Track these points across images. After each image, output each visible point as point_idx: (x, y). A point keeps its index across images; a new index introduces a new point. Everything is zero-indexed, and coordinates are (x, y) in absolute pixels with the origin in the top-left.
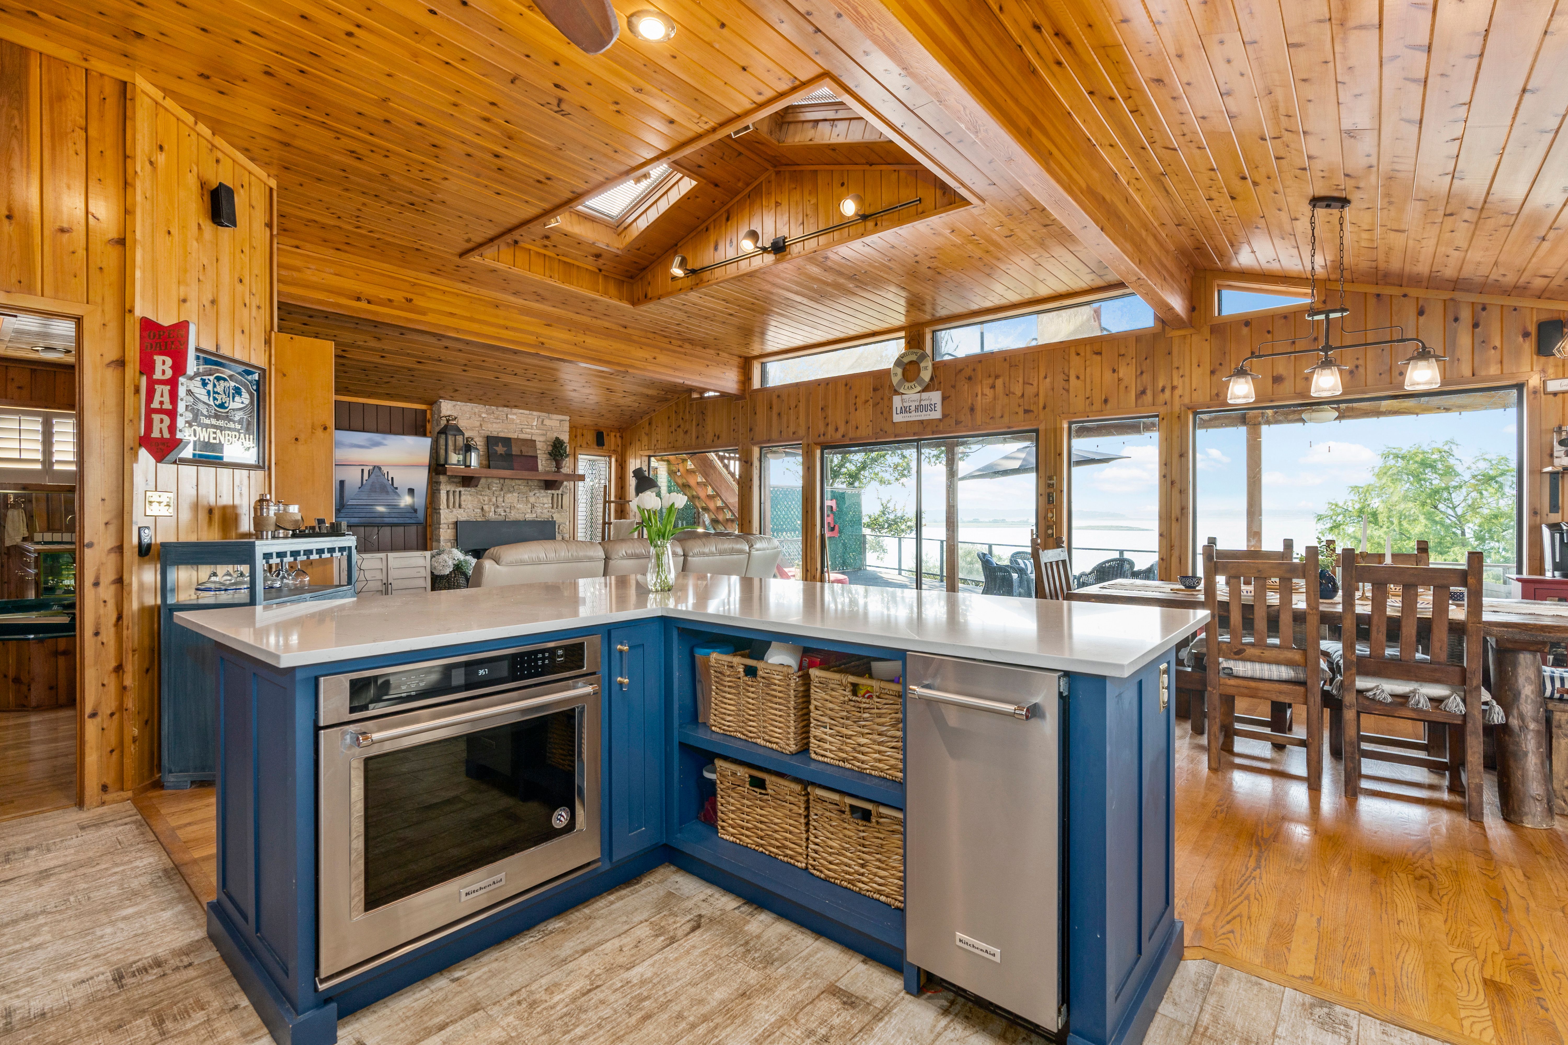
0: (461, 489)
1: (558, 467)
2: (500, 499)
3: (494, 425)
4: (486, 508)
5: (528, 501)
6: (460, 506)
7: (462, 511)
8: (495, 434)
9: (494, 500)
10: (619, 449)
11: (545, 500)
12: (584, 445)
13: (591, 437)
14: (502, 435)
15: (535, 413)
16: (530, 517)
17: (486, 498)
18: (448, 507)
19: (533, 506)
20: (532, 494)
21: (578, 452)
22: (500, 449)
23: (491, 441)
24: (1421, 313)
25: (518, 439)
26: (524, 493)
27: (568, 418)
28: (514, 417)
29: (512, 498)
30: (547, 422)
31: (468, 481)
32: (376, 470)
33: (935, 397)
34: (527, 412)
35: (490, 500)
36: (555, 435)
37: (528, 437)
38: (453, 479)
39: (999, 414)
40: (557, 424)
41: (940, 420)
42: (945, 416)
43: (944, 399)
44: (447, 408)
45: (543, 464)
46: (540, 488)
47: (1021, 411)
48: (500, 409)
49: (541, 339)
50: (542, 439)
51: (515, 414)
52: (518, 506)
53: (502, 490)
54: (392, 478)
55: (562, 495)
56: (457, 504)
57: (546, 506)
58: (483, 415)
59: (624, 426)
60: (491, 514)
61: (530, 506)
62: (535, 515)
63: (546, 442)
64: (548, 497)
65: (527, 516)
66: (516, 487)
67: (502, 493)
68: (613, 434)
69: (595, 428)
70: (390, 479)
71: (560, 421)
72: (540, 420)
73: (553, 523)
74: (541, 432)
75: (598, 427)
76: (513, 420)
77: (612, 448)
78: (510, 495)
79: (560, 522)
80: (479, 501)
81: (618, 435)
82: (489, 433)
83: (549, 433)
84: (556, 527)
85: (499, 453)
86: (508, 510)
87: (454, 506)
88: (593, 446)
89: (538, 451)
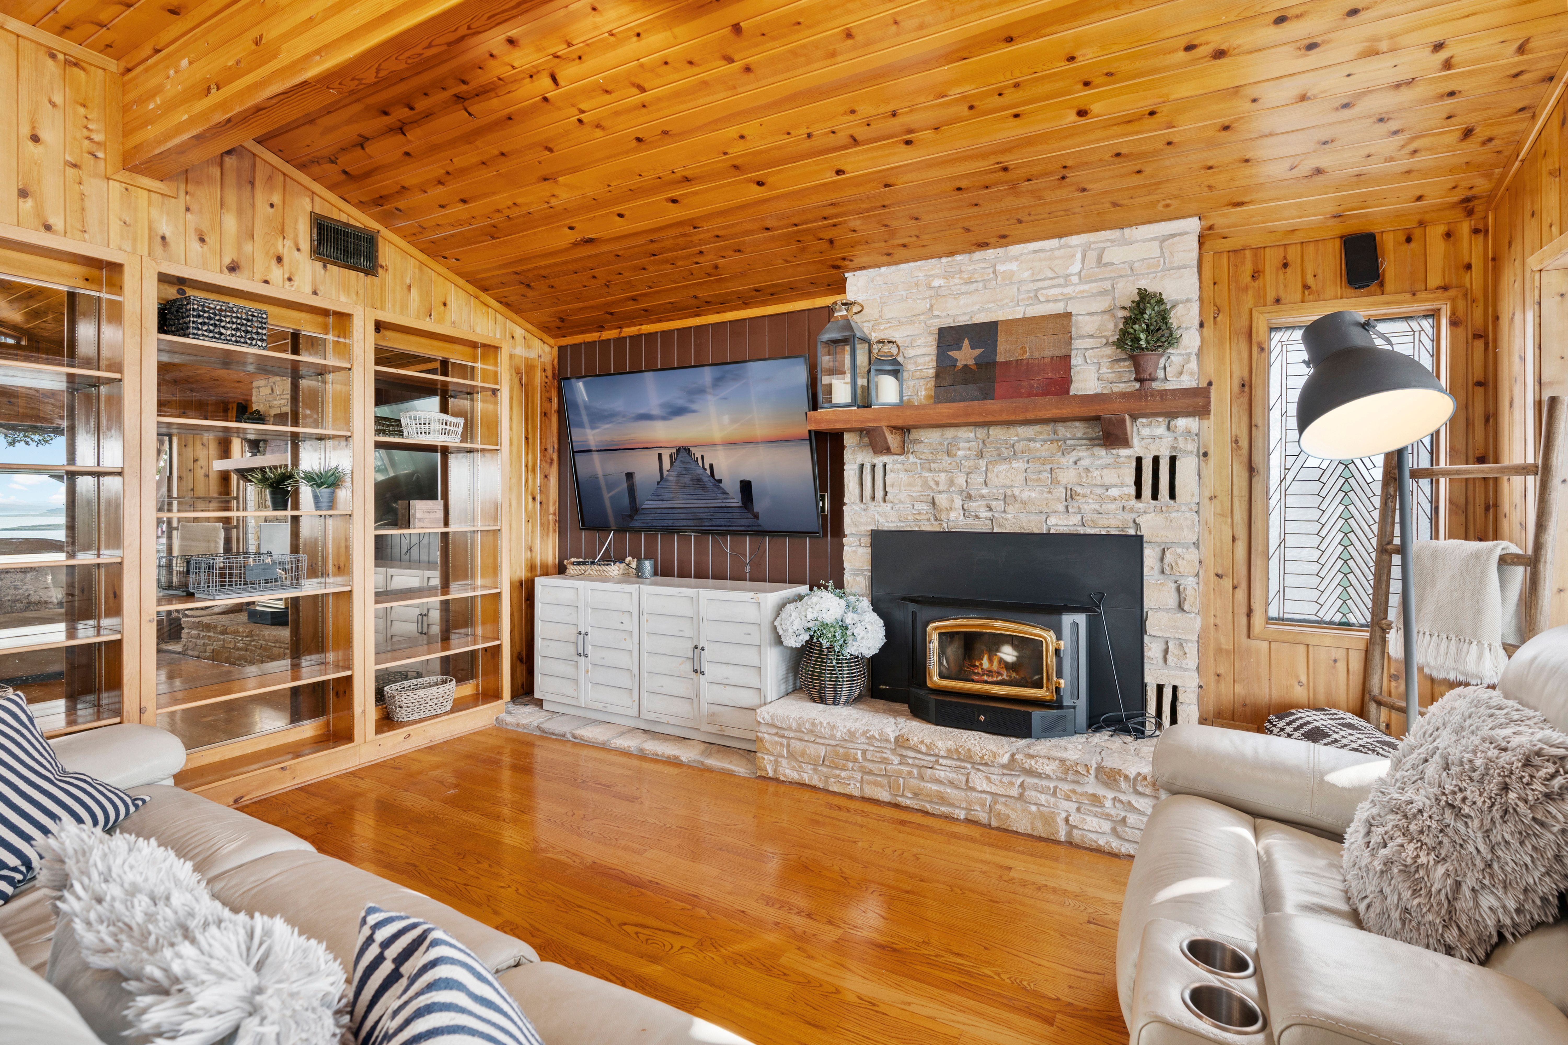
0: (887, 458)
1: (1146, 375)
2: (977, 479)
3: (963, 300)
4: (942, 500)
5: (1055, 482)
6: (885, 497)
7: (887, 507)
9: (961, 480)
11: (1110, 477)
12: (1294, 294)
13: (1322, 263)
14: (981, 318)
15: (1074, 240)
16: (1059, 523)
17: (942, 477)
18: (859, 499)
19: (1071, 495)
20: (1067, 461)
21: (1261, 320)
22: (967, 356)
23: (949, 340)
25: (1022, 321)
26: (1044, 460)
27: (1194, 224)
28: (1013, 266)
29: (1008, 475)
30: (1116, 255)
32: (683, 453)
34: (1054, 243)
35: (951, 483)
36: (1142, 283)
37: (1058, 308)
40: (1157, 249)
45: (1091, 372)
50: (1100, 304)
51: (1016, 258)
52: (1025, 495)
53: (981, 455)
54: (711, 466)
55: (1173, 460)
56: (879, 494)
57: (1114, 492)
58: (936, 283)
59: (1482, 185)
60: (953, 515)
61: (1060, 492)
62: (1076, 519)
63: (1109, 311)
64: (1117, 465)
65: (1052, 521)
66: (1019, 447)
67: (982, 463)
68: (1436, 232)
69: (1340, 229)
70: (707, 466)
71: (1163, 240)
72: (1092, 255)
73: (1138, 540)
74: (1093, 287)
75: (1353, 227)
76: (1012, 273)
77: (1434, 280)
78: (1003, 467)
79: (1168, 536)
80: (925, 484)
81: (1465, 228)
82: (949, 322)
83: (1120, 285)
84: (1150, 556)
85: (960, 364)
86: (998, 505)
87: (873, 498)
88: (1330, 291)
89: (1078, 344)
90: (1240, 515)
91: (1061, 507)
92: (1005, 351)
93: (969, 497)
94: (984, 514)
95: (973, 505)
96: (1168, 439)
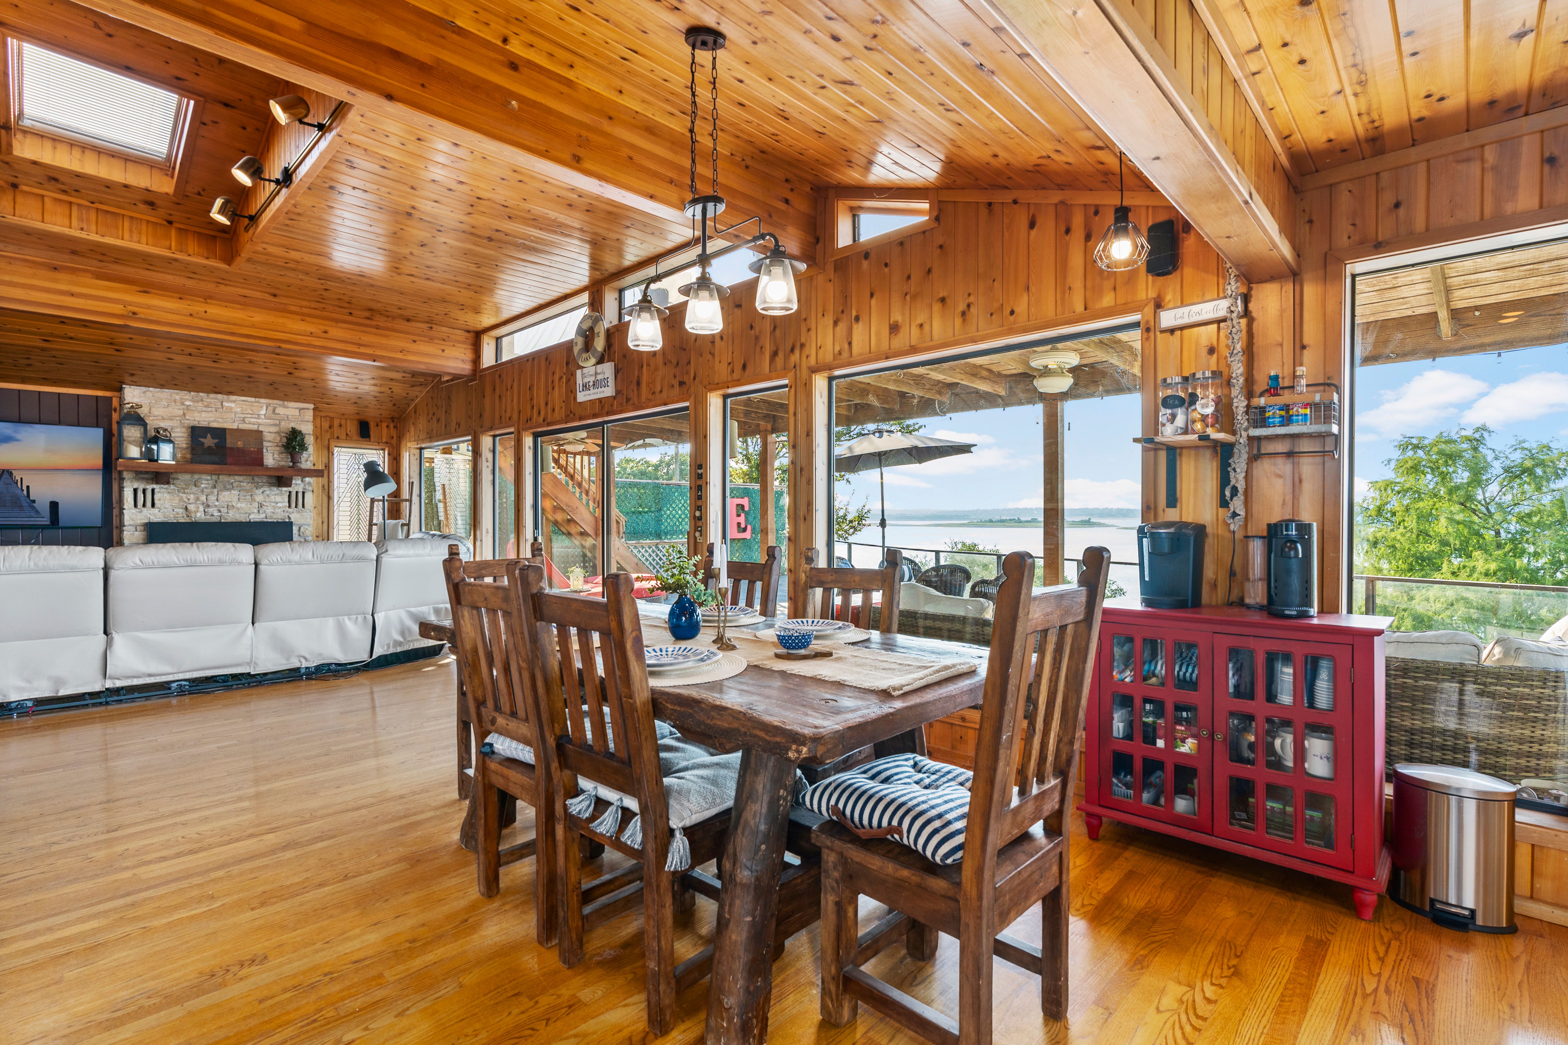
0: (154, 486)
1: (295, 461)
2: (212, 498)
3: (204, 414)
4: (191, 507)
5: (253, 500)
6: (153, 505)
7: (155, 511)
8: (204, 424)
9: (203, 498)
10: (394, 441)
11: (278, 499)
12: (343, 436)
13: (352, 428)
14: (215, 425)
15: (263, 400)
16: (255, 517)
17: (192, 497)
18: (136, 505)
19: (261, 505)
20: (259, 491)
21: (332, 444)
22: (209, 441)
23: (196, 433)
24: (1032, 225)
25: (238, 430)
26: (247, 491)
27: (312, 406)
28: (233, 405)
29: (229, 497)
30: (281, 411)
31: (161, 476)
33: (607, 369)
34: (253, 399)
35: (198, 499)
36: (293, 425)
37: (255, 427)
38: (140, 474)
39: (658, 388)
40: (297, 413)
41: (614, 398)
42: (618, 392)
43: (617, 371)
44: (132, 395)
45: (272, 458)
46: (271, 485)
47: (676, 383)
48: (212, 396)
49: (131, 308)
50: (274, 429)
51: (234, 402)
52: (239, 505)
53: (215, 487)
54: (28, 487)
55: (303, 493)
56: (149, 503)
57: (280, 505)
58: (187, 403)
59: (396, 415)
60: (198, 515)
61: (256, 505)
62: (263, 516)
63: (278, 433)
64: (281, 494)
65: (252, 516)
66: (235, 484)
67: (215, 491)
68: (384, 425)
69: (358, 417)
70: (24, 488)
71: (301, 409)
72: (271, 409)
73: (290, 524)
74: (272, 422)
75: (362, 417)
76: (231, 408)
77: (384, 440)
78: (227, 493)
79: (301, 521)
80: (181, 499)
81: (392, 425)
82: (196, 424)
83: (283, 423)
84: (295, 529)
85: (206, 445)
86: (224, 510)
87: (144, 505)
88: (355, 438)
89: (265, 444)
90: (325, 514)
91: (256, 511)
92: (230, 442)
93: (208, 506)
94: (216, 514)
95: (210, 510)
96: (302, 485)
